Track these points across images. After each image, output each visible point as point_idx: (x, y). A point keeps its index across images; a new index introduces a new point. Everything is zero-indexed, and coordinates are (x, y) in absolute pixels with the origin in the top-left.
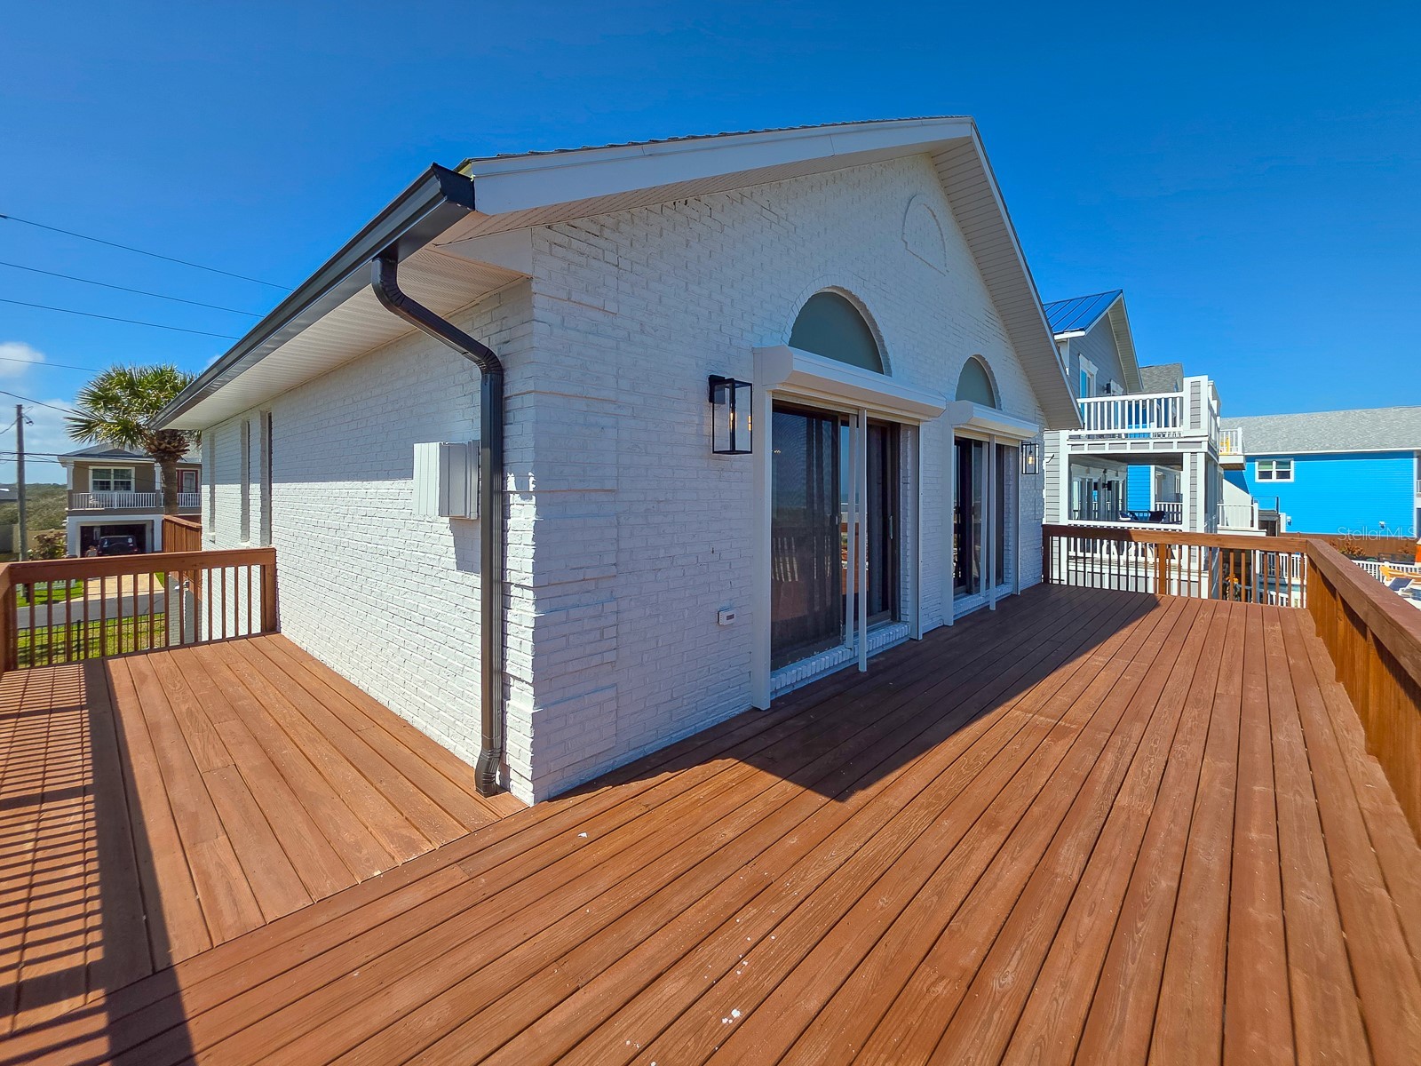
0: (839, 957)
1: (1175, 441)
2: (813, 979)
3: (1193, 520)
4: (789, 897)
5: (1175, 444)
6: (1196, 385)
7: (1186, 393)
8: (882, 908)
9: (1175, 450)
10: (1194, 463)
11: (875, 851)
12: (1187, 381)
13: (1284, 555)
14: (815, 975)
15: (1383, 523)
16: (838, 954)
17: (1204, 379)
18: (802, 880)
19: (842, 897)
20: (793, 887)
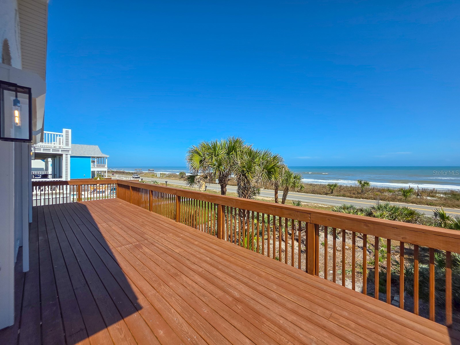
0: (228, 329)
1: (60, 150)
2: (237, 339)
3: (66, 177)
4: (197, 340)
5: (60, 151)
6: (67, 132)
7: (64, 134)
8: (208, 311)
9: (60, 153)
10: (67, 157)
11: (179, 306)
12: (64, 130)
13: (72, 186)
14: (236, 338)
15: (84, 175)
16: (227, 329)
17: (70, 131)
18: (188, 333)
19: (200, 321)
20: (191, 338)
